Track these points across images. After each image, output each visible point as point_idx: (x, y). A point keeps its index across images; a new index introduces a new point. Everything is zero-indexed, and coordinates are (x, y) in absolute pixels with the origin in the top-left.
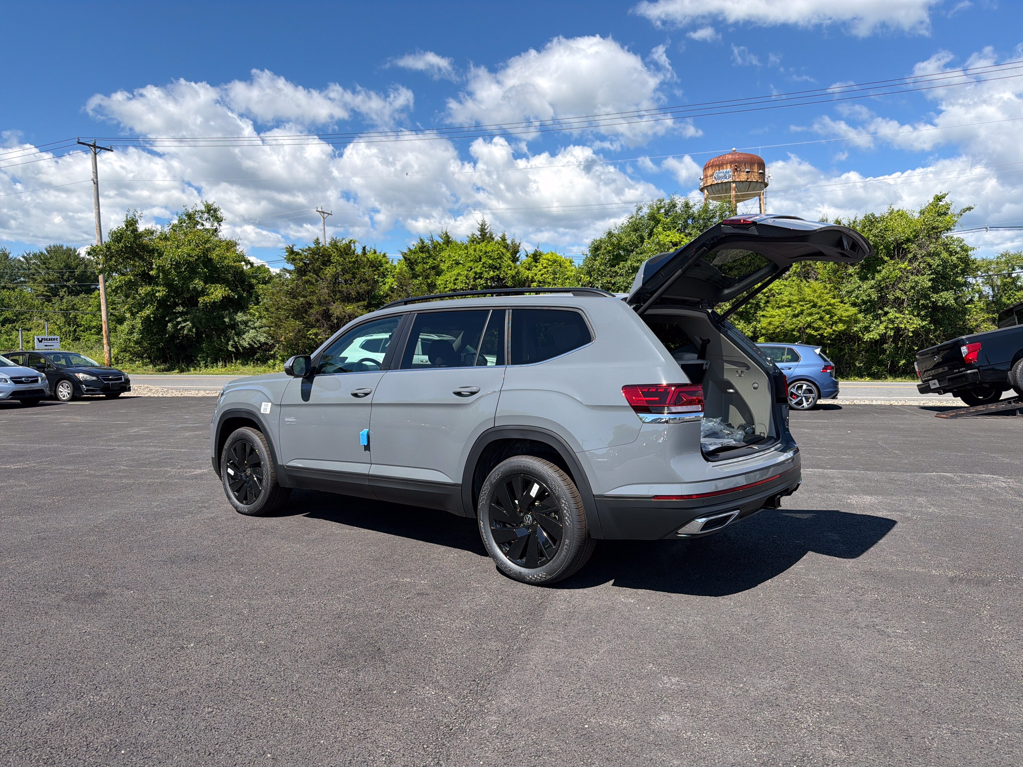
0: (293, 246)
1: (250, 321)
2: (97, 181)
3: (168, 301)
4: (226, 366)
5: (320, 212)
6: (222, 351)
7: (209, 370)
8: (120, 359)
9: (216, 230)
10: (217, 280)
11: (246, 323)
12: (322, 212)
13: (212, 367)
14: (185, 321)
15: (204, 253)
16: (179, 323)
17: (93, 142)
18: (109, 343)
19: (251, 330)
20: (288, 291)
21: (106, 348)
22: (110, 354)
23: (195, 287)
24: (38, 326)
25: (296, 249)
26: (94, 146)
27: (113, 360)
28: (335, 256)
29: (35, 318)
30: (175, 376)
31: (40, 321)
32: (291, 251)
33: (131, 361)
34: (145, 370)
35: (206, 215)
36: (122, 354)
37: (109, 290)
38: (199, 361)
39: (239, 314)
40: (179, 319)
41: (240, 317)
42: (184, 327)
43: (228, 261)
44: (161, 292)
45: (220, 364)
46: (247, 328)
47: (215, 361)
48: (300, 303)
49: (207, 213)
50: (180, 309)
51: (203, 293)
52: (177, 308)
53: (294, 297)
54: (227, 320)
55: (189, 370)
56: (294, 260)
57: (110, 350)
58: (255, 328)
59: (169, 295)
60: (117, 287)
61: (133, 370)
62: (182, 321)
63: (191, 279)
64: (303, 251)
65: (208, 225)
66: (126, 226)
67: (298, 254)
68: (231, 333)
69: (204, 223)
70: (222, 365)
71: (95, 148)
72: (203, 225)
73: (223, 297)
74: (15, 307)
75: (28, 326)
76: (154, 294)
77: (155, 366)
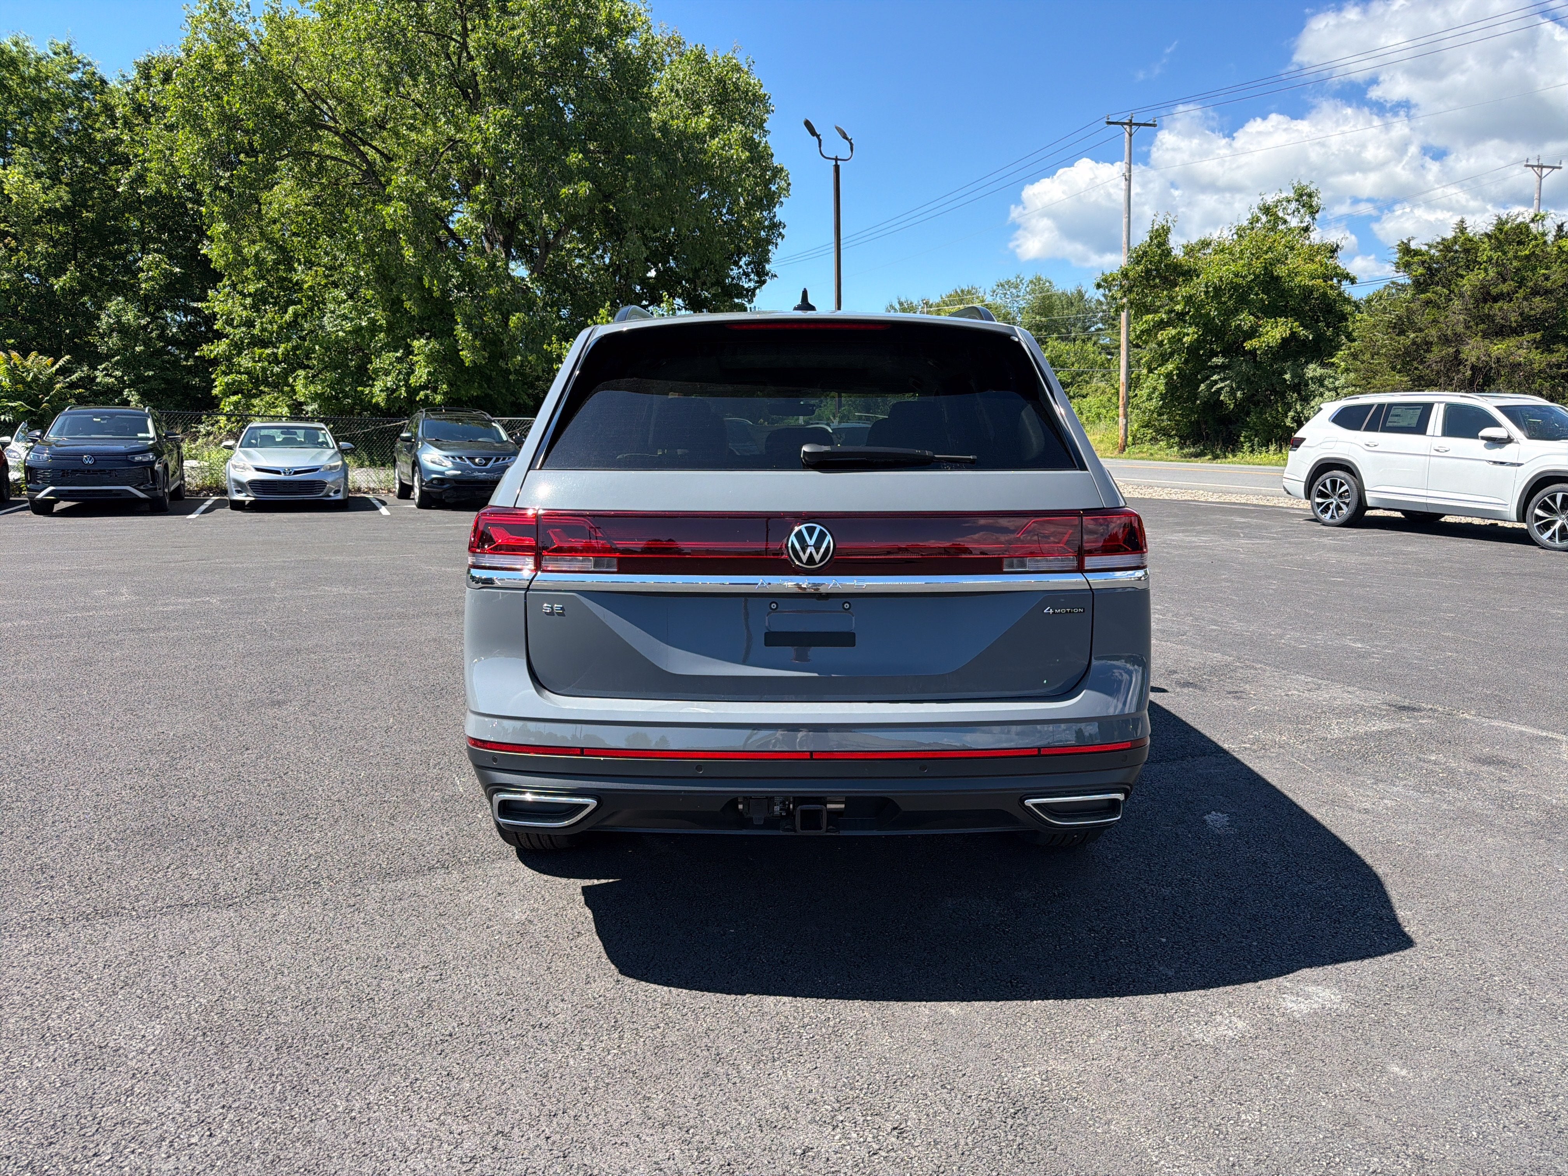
0: (1409, 241)
1: (1330, 377)
2: (1130, 176)
3: (1203, 348)
4: (1280, 451)
5: (1533, 166)
6: (1278, 426)
7: (1257, 457)
8: (1139, 438)
9: (1306, 229)
10: (1283, 311)
11: (1320, 381)
12: (1538, 166)
13: (1260, 453)
14: (1223, 380)
15: (1266, 268)
16: (1216, 382)
17: (1129, 118)
18: (1126, 416)
19: (1327, 393)
20: (1391, 322)
21: (1122, 421)
22: (1126, 430)
23: (1240, 325)
24: (1096, 390)
25: (1413, 245)
26: (1130, 124)
27: (1130, 439)
28: (1484, 250)
29: (1095, 380)
30: (1204, 465)
31: (1099, 384)
32: (1406, 250)
33: (1154, 440)
34: (1167, 454)
35: (1294, 205)
36: (1142, 430)
37: (1133, 335)
38: (1242, 443)
39: (1312, 366)
40: (1215, 377)
41: (1313, 370)
42: (1222, 388)
43: (1299, 279)
44: (1190, 335)
45: (1272, 448)
46: (1321, 390)
47: (1266, 444)
48: (1408, 342)
49: (1297, 200)
50: (1218, 360)
51: (1253, 333)
52: (1214, 360)
53: (1402, 332)
54: (1287, 376)
55: (1226, 457)
56: (1407, 265)
57: (1126, 425)
58: (1336, 389)
59: (1204, 340)
60: (1142, 332)
61: (1151, 454)
62: (1220, 379)
63: (1236, 311)
64: (1430, 246)
65: (1294, 222)
66: (1151, 238)
67: (1417, 253)
68: (1292, 397)
69: (1288, 218)
70: (1276, 450)
71: (1131, 126)
72: (1285, 222)
73: (1283, 339)
74: (1073, 365)
75: (1084, 392)
76: (1180, 340)
77: (1181, 448)
